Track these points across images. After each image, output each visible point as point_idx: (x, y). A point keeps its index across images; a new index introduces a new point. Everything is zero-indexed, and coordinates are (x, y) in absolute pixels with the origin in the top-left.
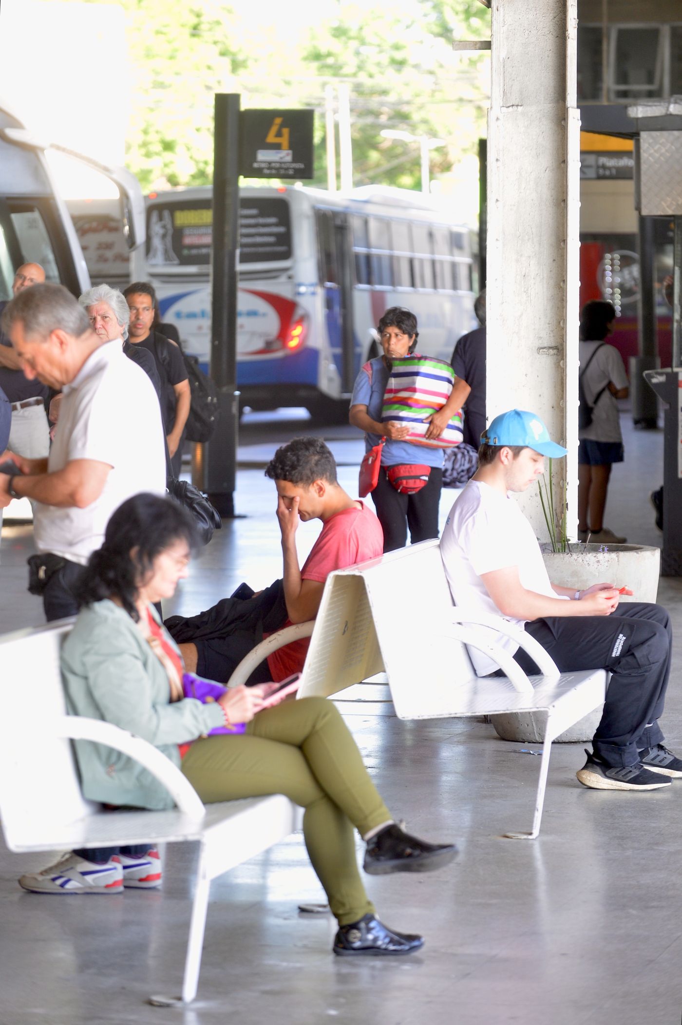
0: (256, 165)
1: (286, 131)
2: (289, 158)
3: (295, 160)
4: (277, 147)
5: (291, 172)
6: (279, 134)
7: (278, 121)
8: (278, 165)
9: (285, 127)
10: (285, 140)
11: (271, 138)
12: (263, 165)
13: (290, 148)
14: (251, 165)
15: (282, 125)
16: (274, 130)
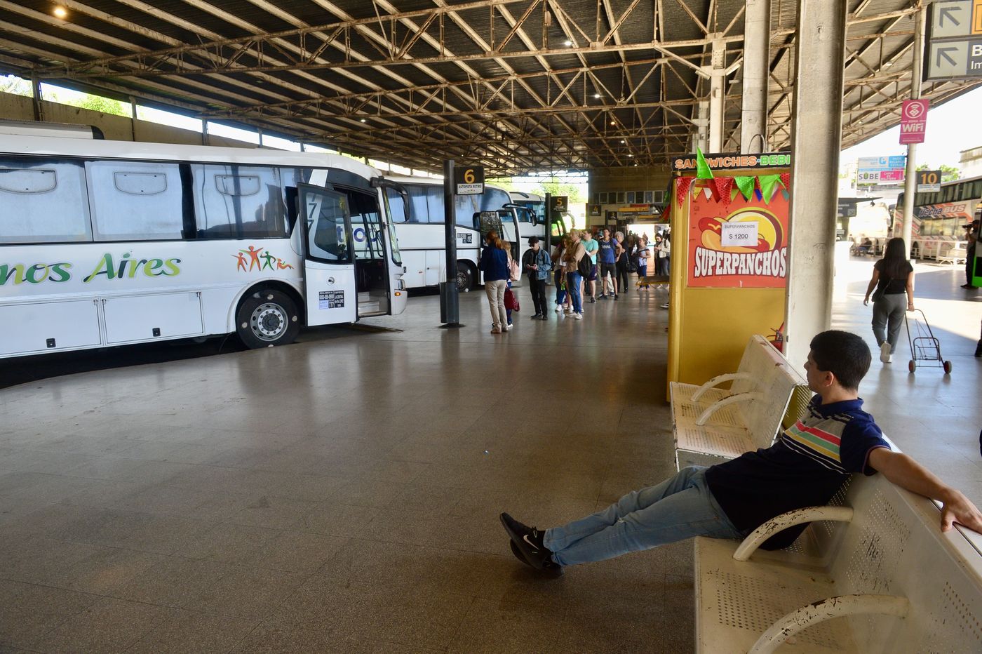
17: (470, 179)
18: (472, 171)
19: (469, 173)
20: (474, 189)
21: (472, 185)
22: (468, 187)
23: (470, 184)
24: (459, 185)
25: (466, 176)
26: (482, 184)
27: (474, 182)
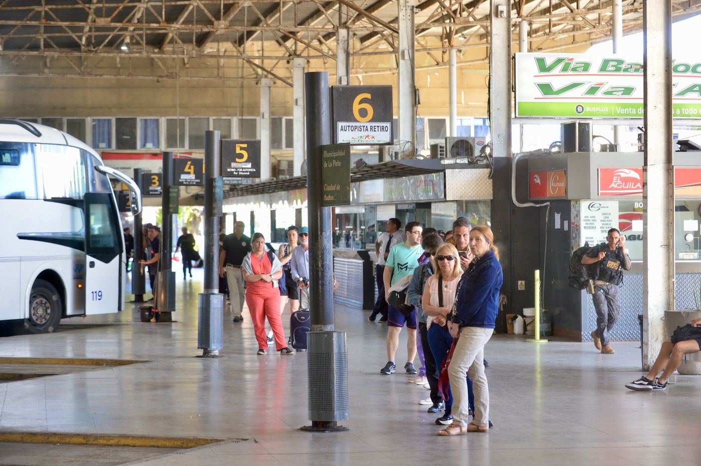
0: (180, 180)
1: (192, 167)
2: (194, 178)
3: (196, 178)
4: (189, 173)
5: (195, 183)
6: (190, 168)
7: (189, 163)
8: (189, 181)
9: (192, 165)
10: (192, 171)
11: (186, 170)
12: (183, 181)
13: (194, 173)
14: (178, 180)
15: (191, 165)
16: (188, 166)
17: (363, 113)
18: (369, 96)
19: (362, 101)
20: (372, 133)
21: (369, 125)
22: (360, 129)
23: (363, 122)
24: (340, 124)
25: (356, 107)
26: (388, 124)
27: (372, 121)
